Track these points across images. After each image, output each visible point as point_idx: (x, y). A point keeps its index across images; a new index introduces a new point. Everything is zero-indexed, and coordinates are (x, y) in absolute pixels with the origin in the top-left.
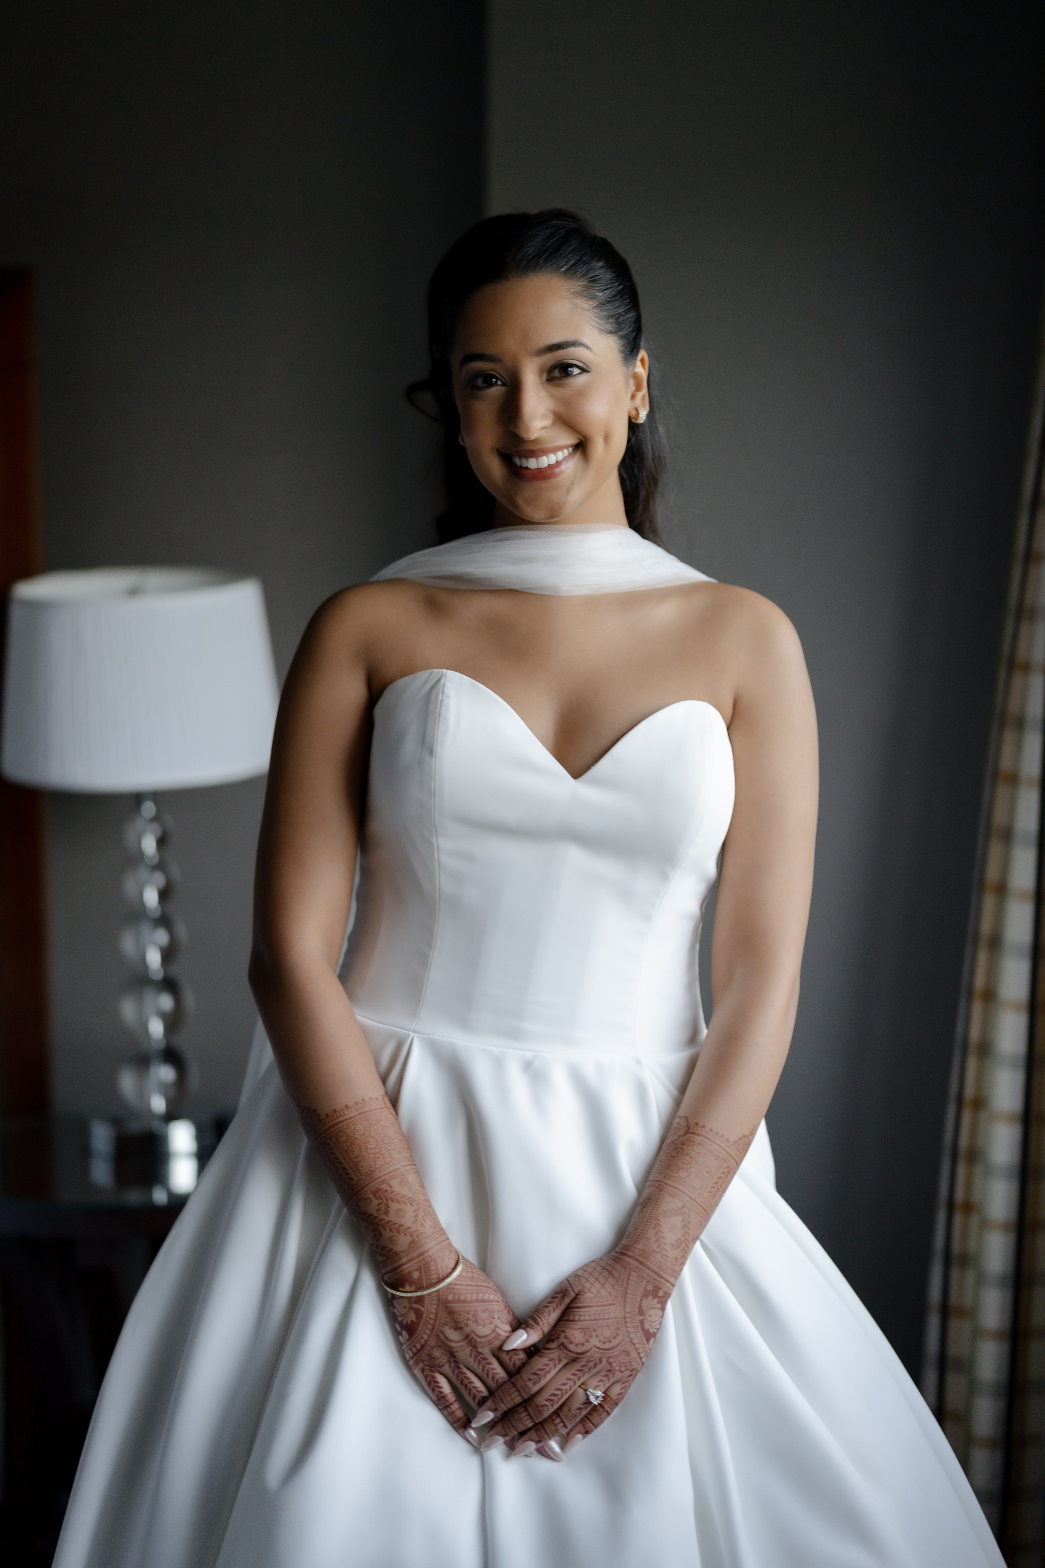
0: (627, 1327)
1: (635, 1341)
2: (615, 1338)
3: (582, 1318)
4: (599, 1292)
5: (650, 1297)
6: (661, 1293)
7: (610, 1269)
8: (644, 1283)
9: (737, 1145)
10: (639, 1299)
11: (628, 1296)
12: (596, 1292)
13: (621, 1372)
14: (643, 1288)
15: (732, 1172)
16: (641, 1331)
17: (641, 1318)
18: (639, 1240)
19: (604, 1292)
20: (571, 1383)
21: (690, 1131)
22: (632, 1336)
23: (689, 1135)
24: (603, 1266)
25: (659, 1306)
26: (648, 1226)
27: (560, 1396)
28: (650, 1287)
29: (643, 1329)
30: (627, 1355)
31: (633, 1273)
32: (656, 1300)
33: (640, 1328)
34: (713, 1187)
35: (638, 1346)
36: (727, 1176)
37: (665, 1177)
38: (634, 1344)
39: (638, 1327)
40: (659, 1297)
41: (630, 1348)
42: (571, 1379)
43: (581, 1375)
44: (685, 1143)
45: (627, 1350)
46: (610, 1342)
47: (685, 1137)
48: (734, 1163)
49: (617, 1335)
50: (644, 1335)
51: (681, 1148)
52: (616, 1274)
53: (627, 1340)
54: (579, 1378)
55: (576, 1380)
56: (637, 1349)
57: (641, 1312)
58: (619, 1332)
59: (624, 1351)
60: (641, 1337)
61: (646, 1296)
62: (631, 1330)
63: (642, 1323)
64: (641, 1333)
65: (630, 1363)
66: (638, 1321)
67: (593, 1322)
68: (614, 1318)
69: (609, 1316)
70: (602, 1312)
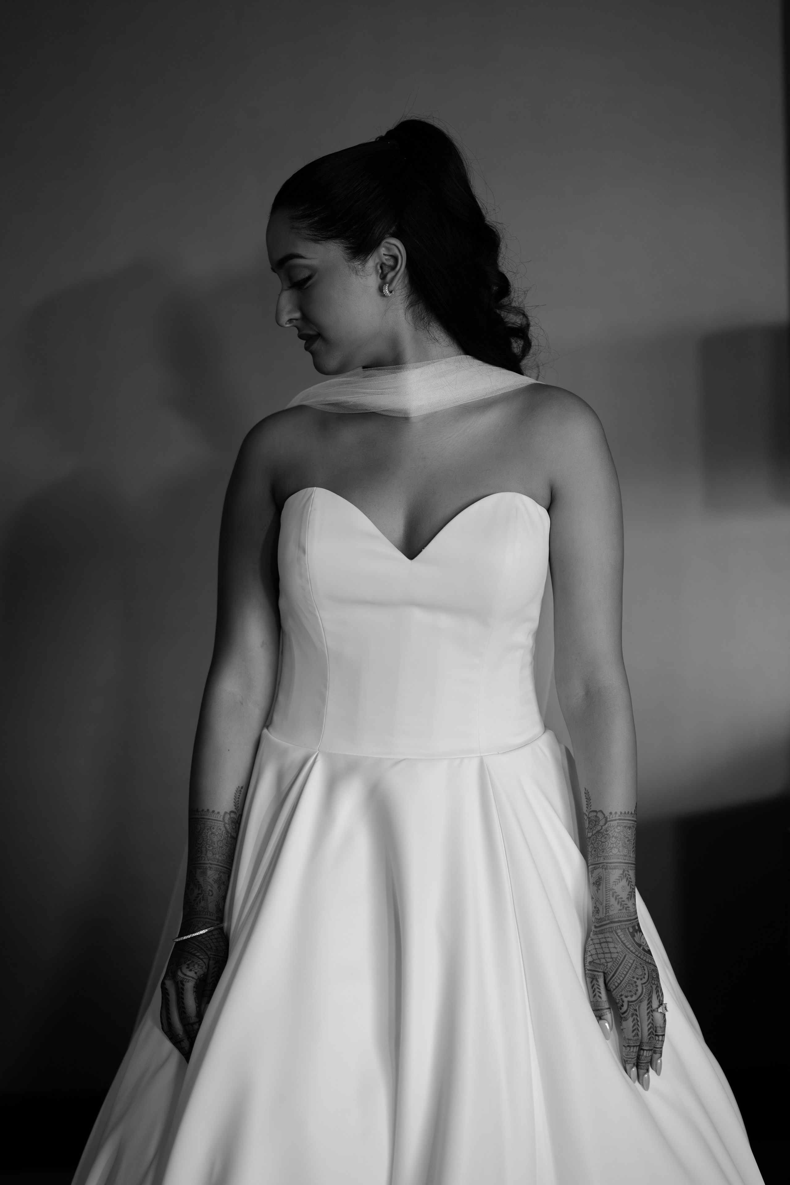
7: (604, 940)
12: (611, 960)
18: (608, 910)
21: (608, 820)
23: (608, 823)
24: (599, 942)
26: (609, 898)
37: (604, 859)
44: (608, 830)
47: (606, 826)
51: (607, 834)
52: (609, 940)
67: (628, 975)
68: (633, 962)
69: (631, 963)
70: (625, 965)
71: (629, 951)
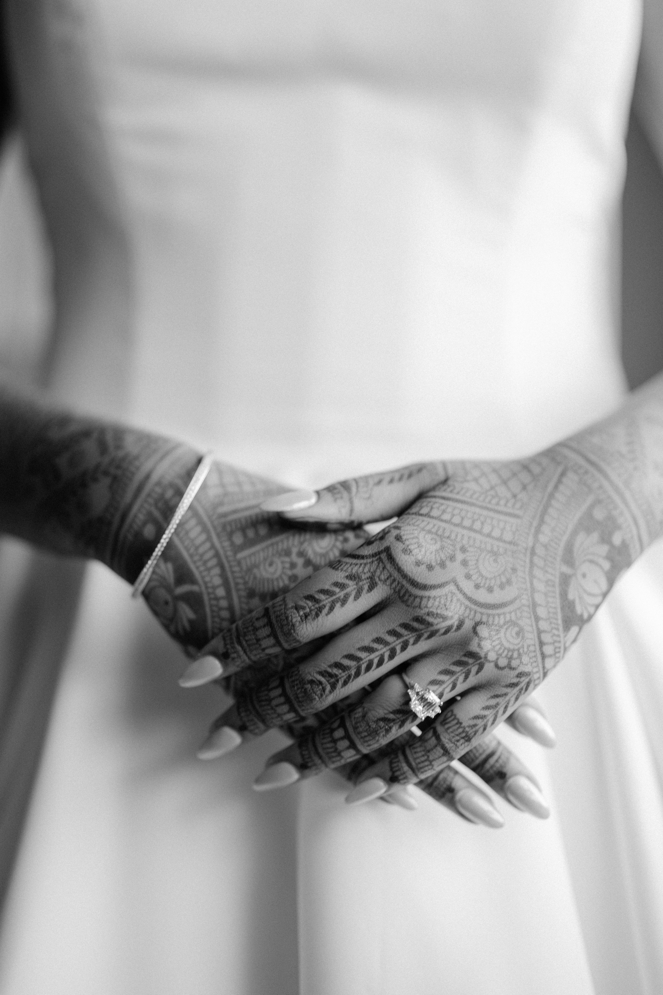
0: (532, 576)
1: (542, 612)
2: (502, 587)
3: (446, 517)
5: (592, 537)
6: (617, 539)
8: (590, 500)
10: (571, 527)
11: (551, 512)
12: (487, 486)
13: (497, 666)
14: (584, 507)
16: (558, 596)
17: (565, 569)
19: (503, 491)
20: (384, 651)
22: (539, 598)
25: (607, 564)
27: (353, 672)
28: (599, 514)
29: (564, 595)
30: (518, 634)
31: (571, 475)
32: (605, 549)
33: (557, 590)
35: (543, 625)
38: (537, 619)
39: (553, 586)
40: (612, 545)
41: (526, 623)
42: (386, 643)
43: (411, 641)
45: (520, 622)
46: (489, 589)
49: (509, 582)
50: (562, 608)
53: (524, 602)
54: (404, 647)
55: (398, 648)
56: (540, 632)
57: (568, 558)
58: (514, 579)
59: (514, 624)
60: (555, 608)
61: (587, 529)
62: (540, 586)
63: (565, 580)
64: (557, 602)
66: (558, 574)
67: (465, 532)
68: (510, 543)
69: (502, 534)
70: (489, 521)
71: (535, 524)
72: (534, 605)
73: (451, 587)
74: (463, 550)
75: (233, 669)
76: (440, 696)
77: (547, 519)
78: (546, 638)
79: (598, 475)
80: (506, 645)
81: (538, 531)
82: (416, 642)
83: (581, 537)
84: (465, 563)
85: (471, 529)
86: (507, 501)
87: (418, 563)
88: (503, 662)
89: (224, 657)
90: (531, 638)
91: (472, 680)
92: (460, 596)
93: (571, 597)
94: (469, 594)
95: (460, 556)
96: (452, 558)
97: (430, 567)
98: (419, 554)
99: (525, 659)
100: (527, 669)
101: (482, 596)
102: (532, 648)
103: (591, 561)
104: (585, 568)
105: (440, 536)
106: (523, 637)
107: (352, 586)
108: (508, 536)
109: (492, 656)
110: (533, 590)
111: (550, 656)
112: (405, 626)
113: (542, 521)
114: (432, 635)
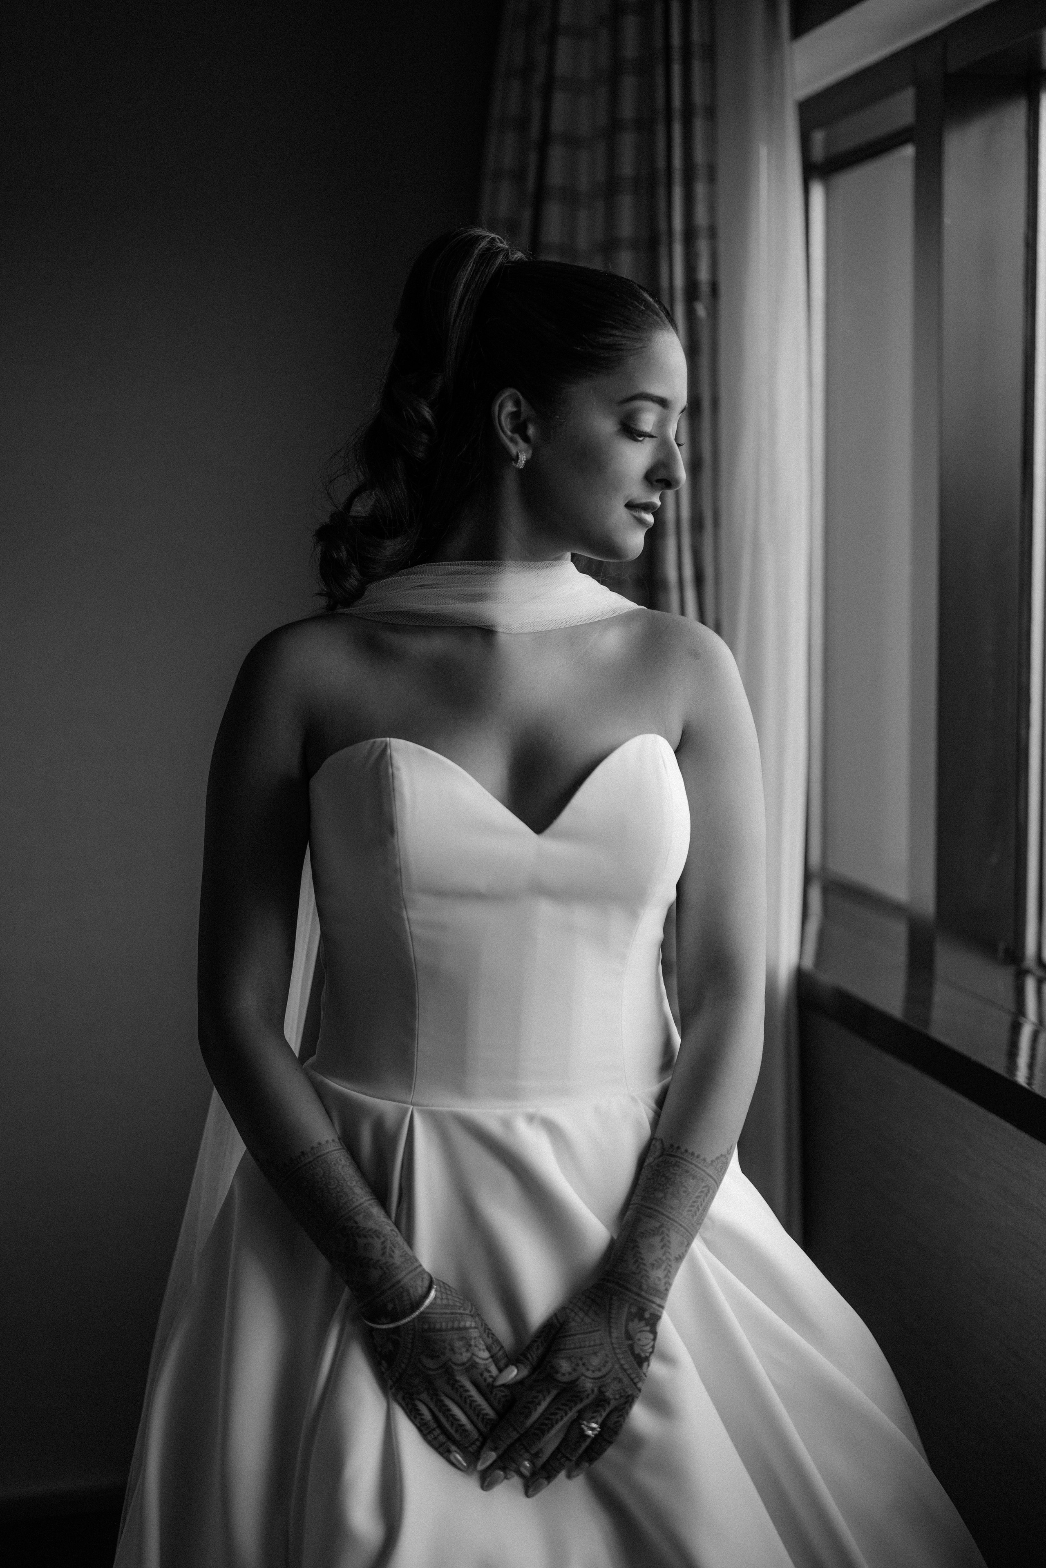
0: (615, 1354)
1: (626, 1367)
2: (604, 1366)
3: (567, 1347)
4: (582, 1320)
5: (636, 1321)
6: (647, 1315)
7: (593, 1296)
8: (627, 1307)
9: (714, 1164)
10: (624, 1323)
11: (612, 1320)
12: (579, 1321)
13: (616, 1399)
14: (626, 1312)
15: (711, 1191)
16: (631, 1356)
17: (630, 1342)
18: (618, 1263)
19: (587, 1320)
21: (665, 1153)
22: (623, 1362)
23: (664, 1157)
24: (587, 1295)
25: (648, 1328)
26: (626, 1249)
28: (634, 1310)
29: (633, 1353)
30: (619, 1382)
31: (615, 1298)
32: (643, 1323)
33: (629, 1352)
34: (692, 1206)
35: (629, 1372)
36: (706, 1195)
37: (642, 1200)
38: (625, 1370)
39: (627, 1352)
40: (645, 1319)
41: (621, 1375)
44: (660, 1165)
45: (619, 1376)
46: (599, 1370)
47: (660, 1160)
48: (713, 1182)
49: (607, 1362)
50: (635, 1360)
51: (657, 1170)
52: (599, 1301)
53: (617, 1367)
54: (570, 1409)
56: (629, 1375)
57: (629, 1337)
58: (608, 1359)
59: (615, 1379)
60: (632, 1362)
61: (632, 1320)
62: (621, 1356)
63: (631, 1347)
64: (631, 1358)
65: (624, 1390)
66: (627, 1346)
67: (579, 1350)
68: (600, 1344)
69: (595, 1342)
70: (587, 1339)
72: (622, 1365)
73: (583, 1378)
74: (581, 1359)
75: (500, 1452)
76: (596, 1423)
77: (612, 1325)
78: (633, 1376)
79: (627, 1293)
80: (617, 1389)
81: (610, 1333)
82: (575, 1405)
83: (631, 1324)
84: (584, 1364)
85: (580, 1348)
86: (591, 1324)
87: (564, 1375)
88: (617, 1397)
89: (494, 1449)
90: (626, 1380)
91: (608, 1410)
92: (588, 1380)
93: (637, 1352)
94: (592, 1376)
95: (580, 1362)
96: (578, 1365)
97: (570, 1374)
98: (563, 1370)
99: (627, 1390)
100: (630, 1393)
101: (598, 1374)
102: (628, 1384)
103: (640, 1332)
104: (638, 1336)
105: (569, 1358)
106: (622, 1382)
107: (540, 1396)
108: (598, 1342)
109: (611, 1397)
110: (618, 1359)
111: (639, 1382)
112: (568, 1401)
113: (610, 1327)
114: (581, 1400)
